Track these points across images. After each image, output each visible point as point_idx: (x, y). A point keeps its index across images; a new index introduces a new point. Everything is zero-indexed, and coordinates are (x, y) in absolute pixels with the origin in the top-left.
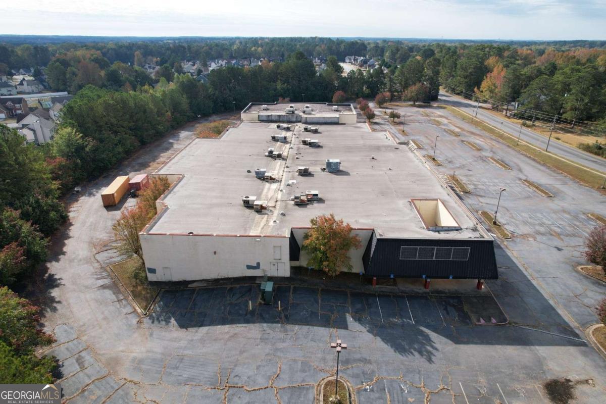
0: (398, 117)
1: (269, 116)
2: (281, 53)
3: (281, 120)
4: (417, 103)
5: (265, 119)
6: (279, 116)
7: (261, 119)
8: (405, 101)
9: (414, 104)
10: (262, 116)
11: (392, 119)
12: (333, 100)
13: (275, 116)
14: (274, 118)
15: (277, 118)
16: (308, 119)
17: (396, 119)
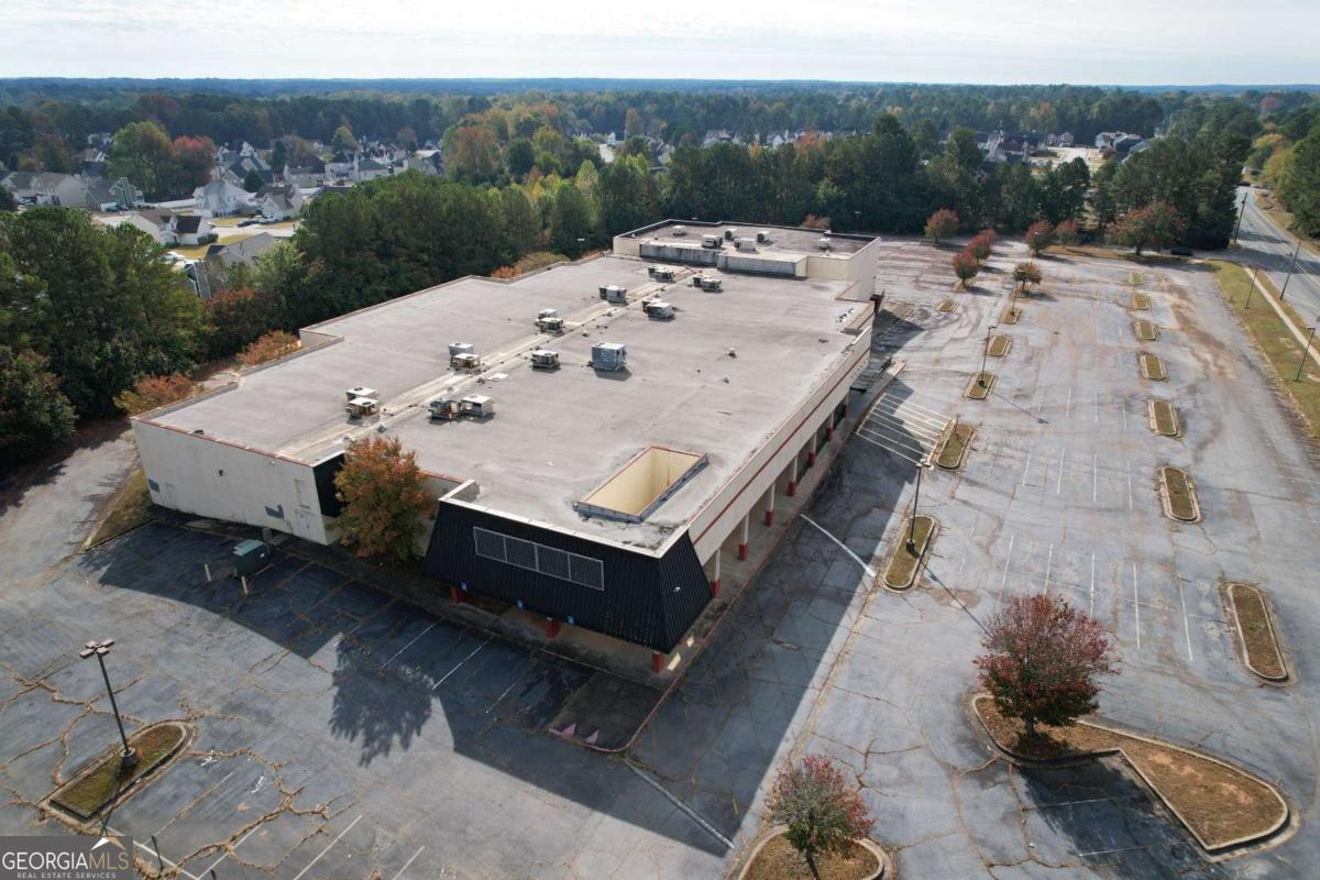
0: (1037, 280)
1: (659, 248)
2: (941, 121)
3: (683, 258)
4: (1146, 253)
5: (652, 254)
6: (680, 250)
7: (645, 253)
8: (1115, 243)
9: (1138, 253)
10: (647, 247)
11: (1021, 283)
12: (927, 229)
13: (672, 249)
14: (669, 254)
15: (675, 254)
16: (730, 262)
17: (1029, 283)
